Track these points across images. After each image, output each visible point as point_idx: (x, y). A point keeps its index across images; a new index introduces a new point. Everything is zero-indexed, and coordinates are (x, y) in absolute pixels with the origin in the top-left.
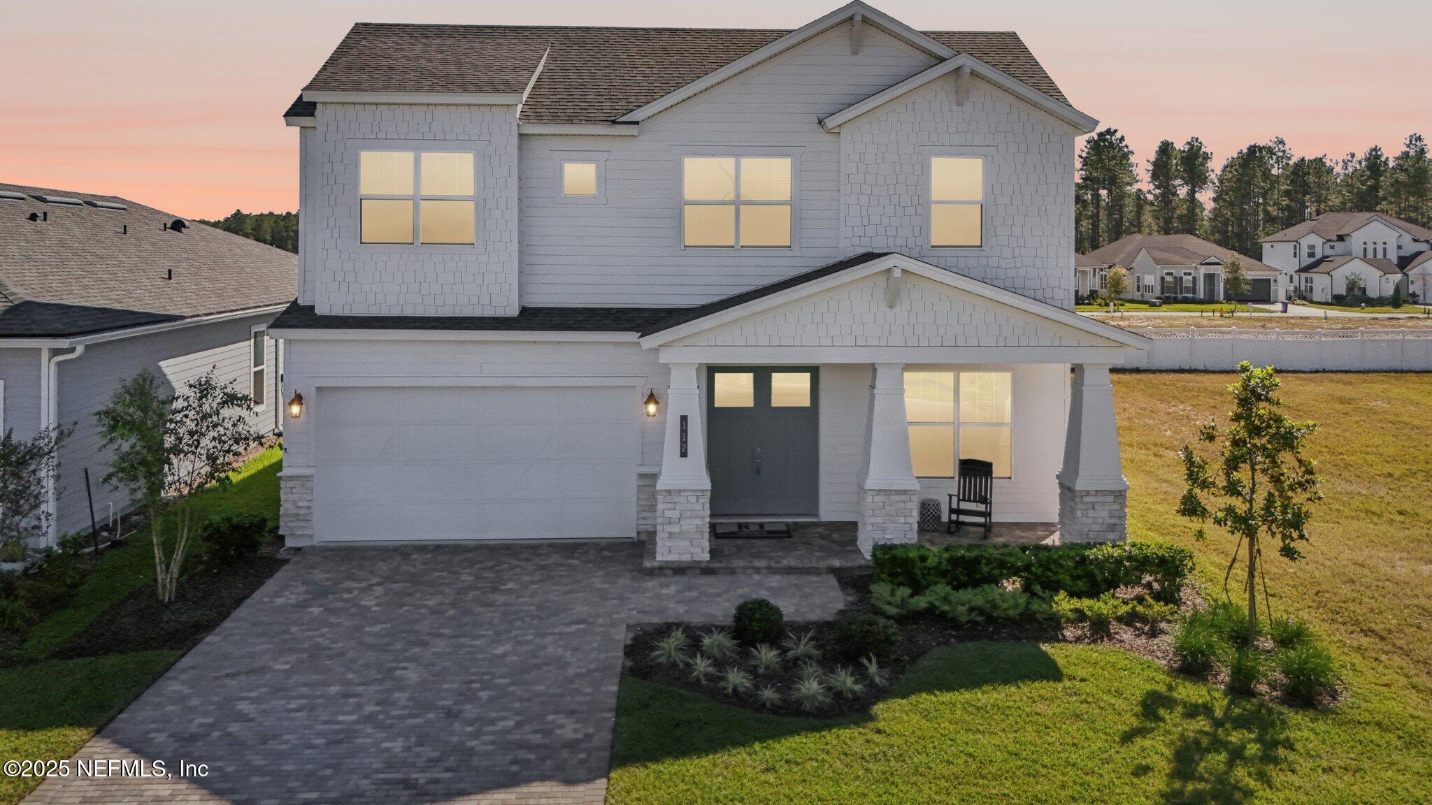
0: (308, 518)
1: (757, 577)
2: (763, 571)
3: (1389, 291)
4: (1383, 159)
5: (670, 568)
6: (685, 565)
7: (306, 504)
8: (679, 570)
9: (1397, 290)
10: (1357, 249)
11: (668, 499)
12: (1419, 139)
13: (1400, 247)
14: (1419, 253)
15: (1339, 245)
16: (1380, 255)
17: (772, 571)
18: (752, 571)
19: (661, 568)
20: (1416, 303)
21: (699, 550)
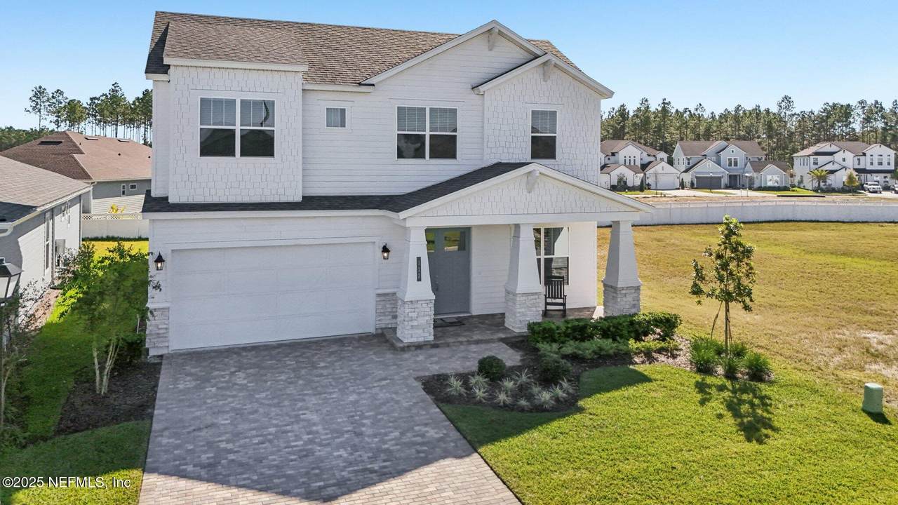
0: (165, 335)
1: (462, 347)
2: (465, 343)
3: (638, 183)
4: (627, 111)
5: (414, 346)
6: (423, 343)
7: (165, 326)
8: (419, 347)
9: (642, 182)
10: (621, 160)
11: (411, 306)
12: (646, 101)
13: (641, 159)
14: (650, 162)
15: (612, 158)
16: (632, 164)
17: (469, 343)
18: (459, 344)
19: (408, 347)
20: (649, 189)
21: (428, 335)
